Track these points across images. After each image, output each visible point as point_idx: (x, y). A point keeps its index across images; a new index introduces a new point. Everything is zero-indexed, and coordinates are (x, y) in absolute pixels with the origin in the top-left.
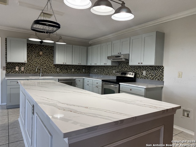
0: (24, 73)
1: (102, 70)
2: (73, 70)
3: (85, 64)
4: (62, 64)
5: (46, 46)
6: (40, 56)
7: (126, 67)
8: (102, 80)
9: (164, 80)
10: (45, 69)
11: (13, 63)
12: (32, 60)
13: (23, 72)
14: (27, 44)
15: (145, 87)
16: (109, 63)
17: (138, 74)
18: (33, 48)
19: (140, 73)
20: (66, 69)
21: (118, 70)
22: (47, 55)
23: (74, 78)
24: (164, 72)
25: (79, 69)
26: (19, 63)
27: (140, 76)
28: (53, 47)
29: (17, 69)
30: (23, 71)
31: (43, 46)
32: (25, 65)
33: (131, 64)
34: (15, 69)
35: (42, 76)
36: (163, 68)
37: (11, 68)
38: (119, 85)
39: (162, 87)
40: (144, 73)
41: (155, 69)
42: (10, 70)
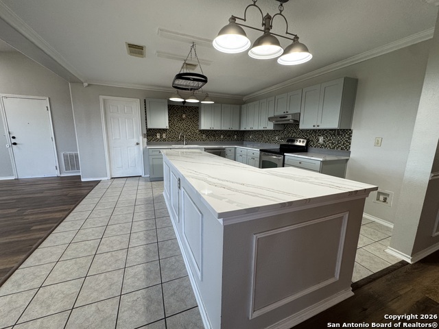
0: (166, 141)
1: (261, 136)
2: (222, 137)
3: (238, 129)
4: (209, 129)
5: (190, 107)
6: (183, 120)
7: (295, 132)
8: (260, 150)
9: (351, 150)
10: (189, 135)
11: (154, 129)
12: (174, 125)
13: (164, 140)
15: (321, 160)
16: (270, 126)
17: (312, 141)
18: (175, 110)
19: (315, 140)
20: (214, 136)
21: (283, 136)
22: (191, 119)
23: (224, 147)
25: (229, 136)
26: (160, 129)
27: (314, 144)
28: (198, 108)
29: (158, 136)
31: (186, 107)
32: (167, 132)
33: (302, 127)
34: (156, 136)
35: (186, 144)
36: (351, 133)
37: (152, 135)
38: (284, 156)
39: (347, 160)
40: (321, 139)
41: (339, 134)
42: (151, 137)
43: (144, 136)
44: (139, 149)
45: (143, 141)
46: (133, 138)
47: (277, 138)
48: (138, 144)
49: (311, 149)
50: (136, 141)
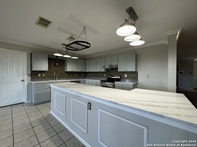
0: (44, 78)
1: (96, 74)
2: (77, 75)
3: (84, 71)
4: (71, 71)
5: (60, 59)
6: (56, 66)
7: (113, 73)
8: (101, 81)
9: (138, 79)
10: (59, 75)
11: (36, 71)
12: (51, 69)
14: (48, 58)
15: (133, 84)
16: (103, 70)
17: (122, 76)
18: (51, 60)
19: (123, 76)
20: (73, 75)
21: (108, 74)
22: (60, 66)
23: (80, 80)
24: (138, 75)
25: (80, 74)
26: (41, 71)
27: (123, 77)
28: (64, 60)
29: (39, 75)
30: (44, 77)
31: (58, 59)
32: (45, 72)
33: (119, 70)
34: (38, 75)
35: (57, 80)
36: (138, 73)
37: (34, 75)
38: (114, 83)
39: (137, 83)
40: (126, 76)
41: (133, 73)
42: (34, 76)
43: (28, 75)
44: (24, 84)
45: (27, 78)
46: (20, 76)
47: (105, 75)
48: (23, 81)
49: (122, 80)
50: (21, 78)
